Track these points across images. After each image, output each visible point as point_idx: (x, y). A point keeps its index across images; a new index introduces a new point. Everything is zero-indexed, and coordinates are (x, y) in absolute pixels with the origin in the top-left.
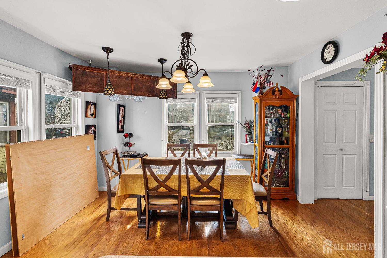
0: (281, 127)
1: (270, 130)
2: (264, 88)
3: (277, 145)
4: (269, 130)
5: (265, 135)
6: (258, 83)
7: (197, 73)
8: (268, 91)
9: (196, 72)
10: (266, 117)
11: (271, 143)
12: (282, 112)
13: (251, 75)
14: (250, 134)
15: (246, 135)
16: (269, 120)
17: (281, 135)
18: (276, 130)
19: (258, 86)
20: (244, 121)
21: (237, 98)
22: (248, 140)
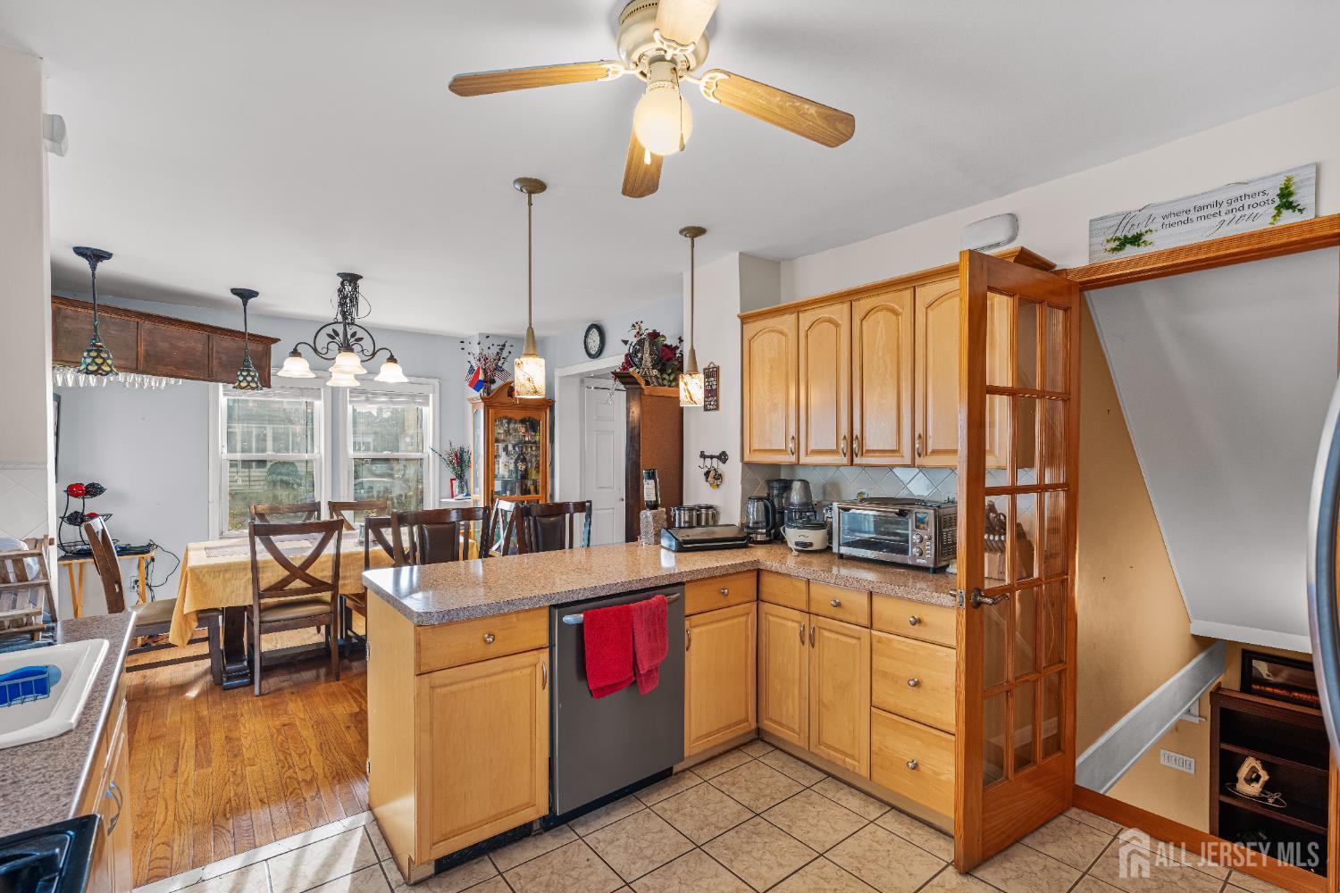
0: (524, 460)
1: (504, 467)
2: (493, 382)
3: (517, 495)
4: (501, 465)
5: (495, 476)
6: (481, 371)
7: (374, 354)
8: (501, 389)
9: (371, 353)
10: (497, 441)
11: (506, 493)
12: (527, 431)
13: (466, 352)
14: (460, 476)
15: (452, 480)
16: (501, 446)
17: (525, 476)
18: (516, 467)
19: (481, 377)
20: (447, 448)
21: (431, 396)
22: (456, 490)
